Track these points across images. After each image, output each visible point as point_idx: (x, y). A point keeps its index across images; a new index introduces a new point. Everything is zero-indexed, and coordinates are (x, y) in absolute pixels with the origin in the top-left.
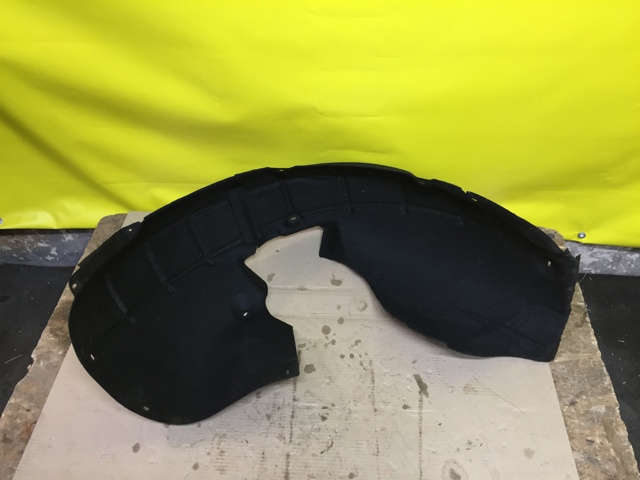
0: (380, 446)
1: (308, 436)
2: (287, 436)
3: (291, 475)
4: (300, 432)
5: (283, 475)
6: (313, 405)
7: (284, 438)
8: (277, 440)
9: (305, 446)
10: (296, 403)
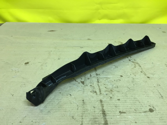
0: (162, 94)
1: (111, 90)
2: (98, 91)
3: (106, 112)
4: (106, 89)
5: (101, 112)
6: (109, 76)
7: (96, 92)
8: (92, 94)
9: (111, 96)
10: (98, 76)
